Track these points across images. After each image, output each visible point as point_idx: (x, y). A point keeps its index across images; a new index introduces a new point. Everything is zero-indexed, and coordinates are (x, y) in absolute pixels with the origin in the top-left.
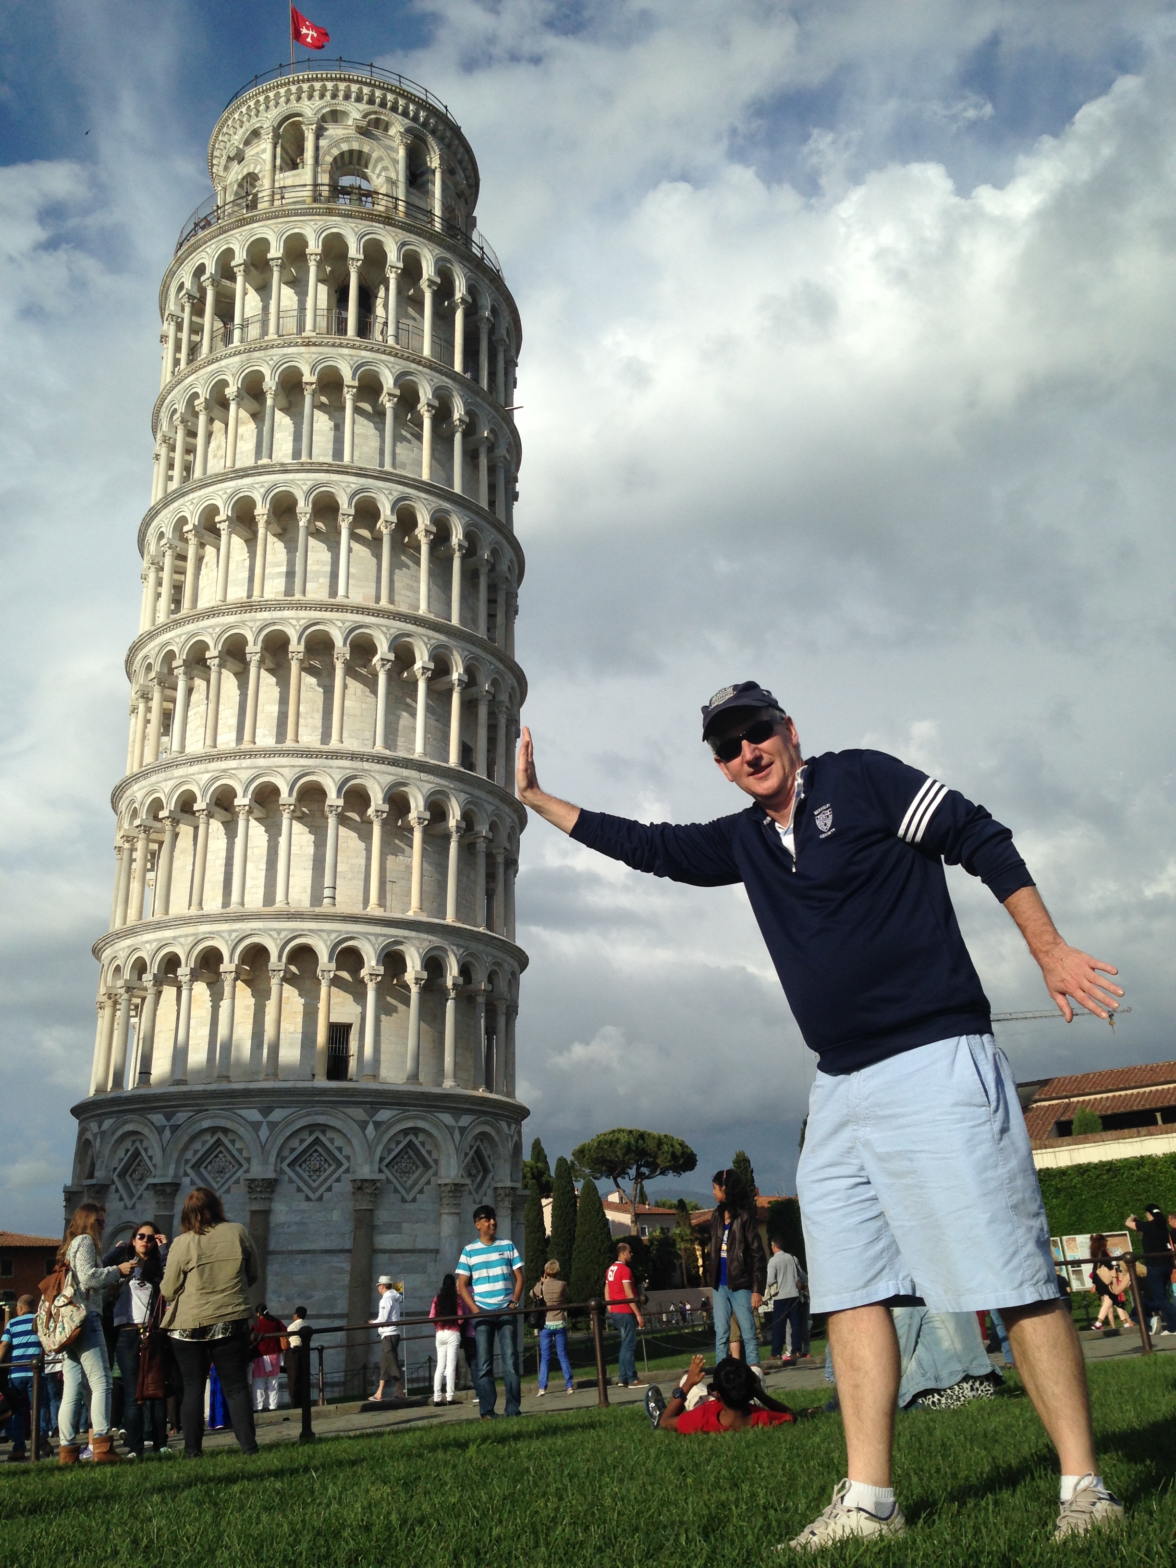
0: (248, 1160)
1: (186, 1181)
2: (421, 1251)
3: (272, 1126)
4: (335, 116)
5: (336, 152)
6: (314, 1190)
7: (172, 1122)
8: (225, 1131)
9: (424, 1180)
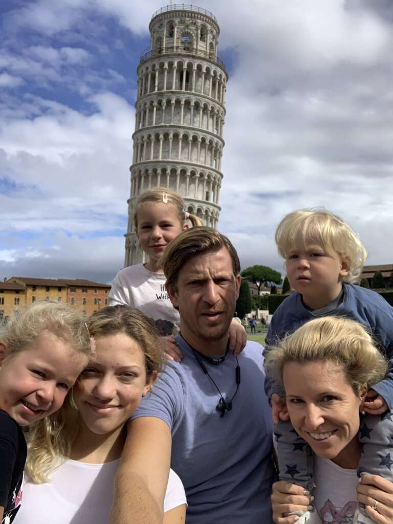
4: (182, 22)
5: (181, 32)
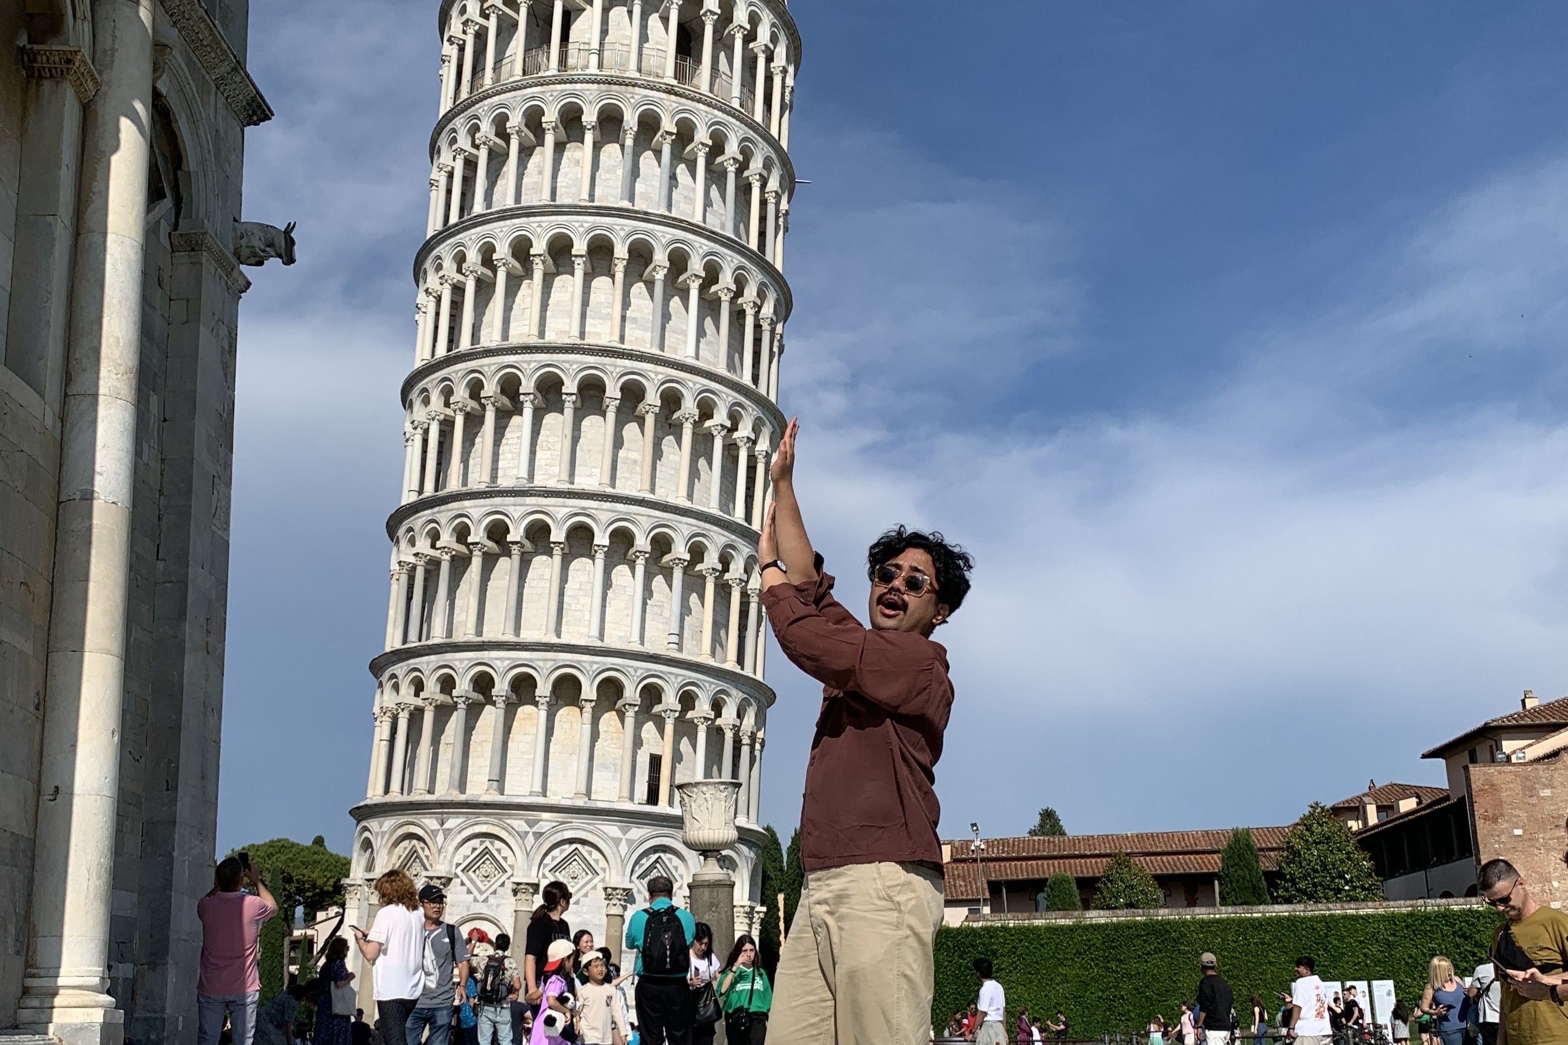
3: (630, 842)
7: (534, 829)
8: (584, 842)
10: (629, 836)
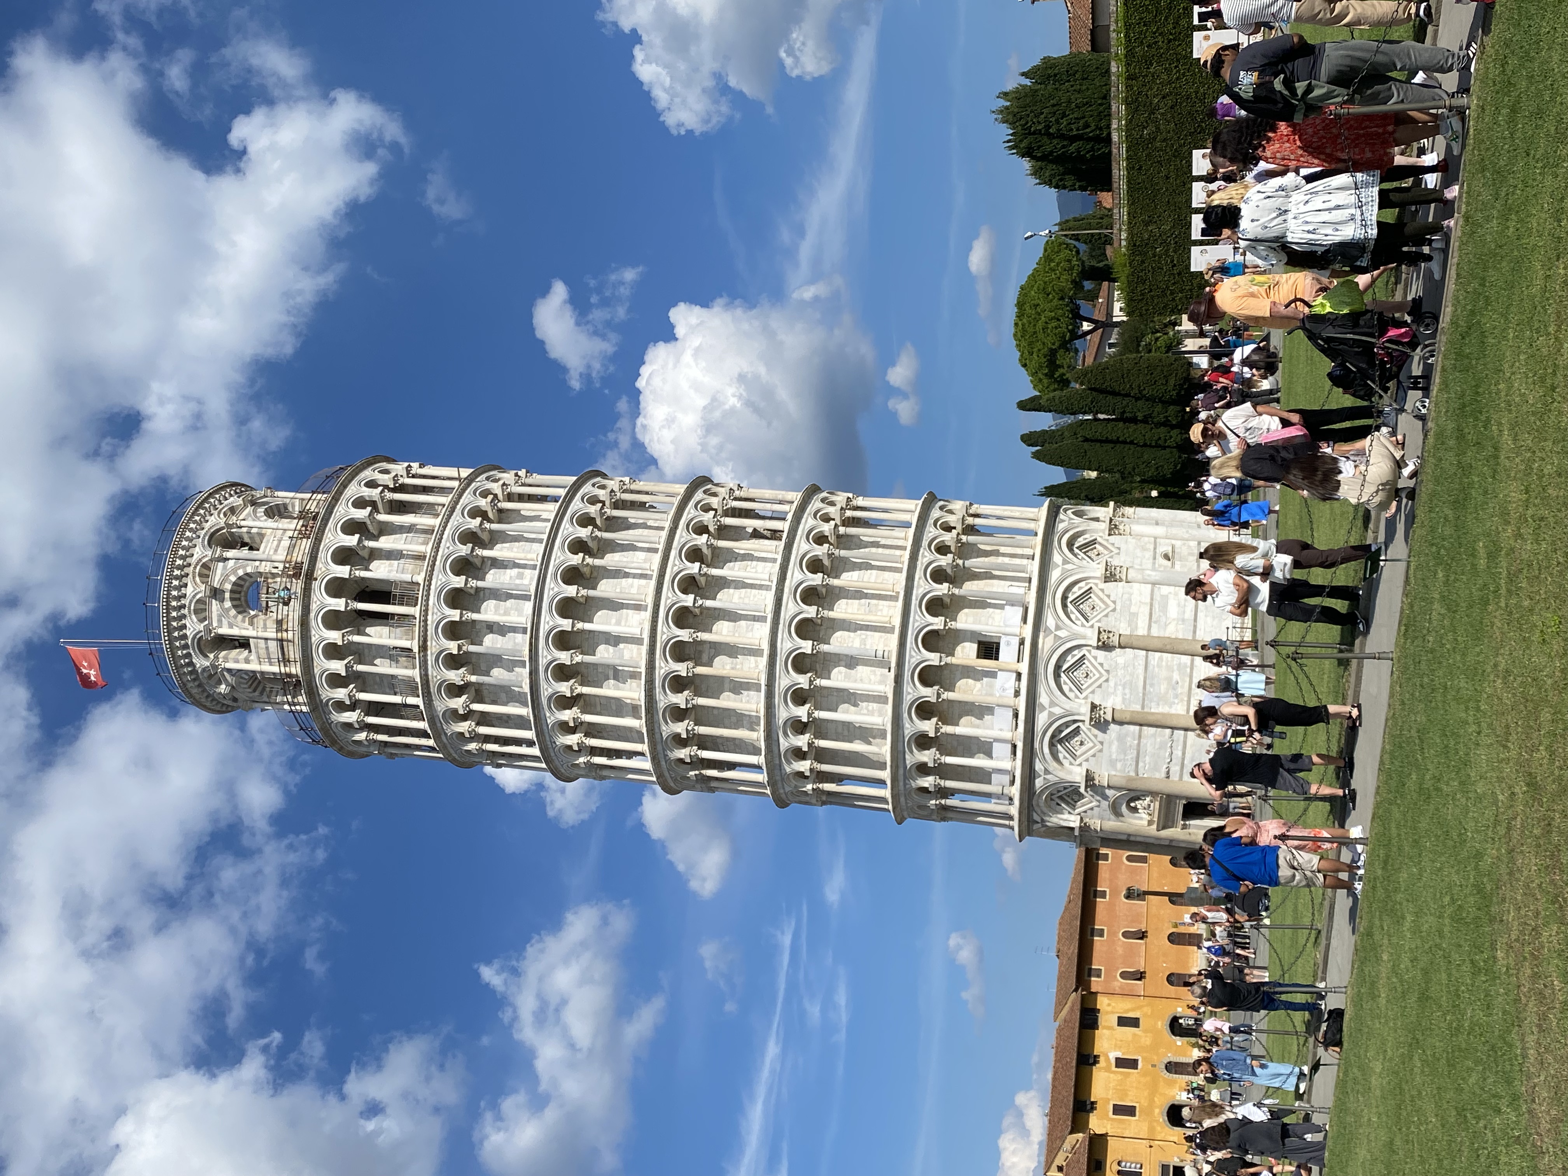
0: (1075, 721)
1: (1085, 766)
2: (1152, 599)
3: (1053, 704)
4: (201, 609)
5: (233, 612)
6: (1101, 675)
7: (1042, 773)
8: (1053, 736)
9: (1100, 594)
10: (1047, 706)
